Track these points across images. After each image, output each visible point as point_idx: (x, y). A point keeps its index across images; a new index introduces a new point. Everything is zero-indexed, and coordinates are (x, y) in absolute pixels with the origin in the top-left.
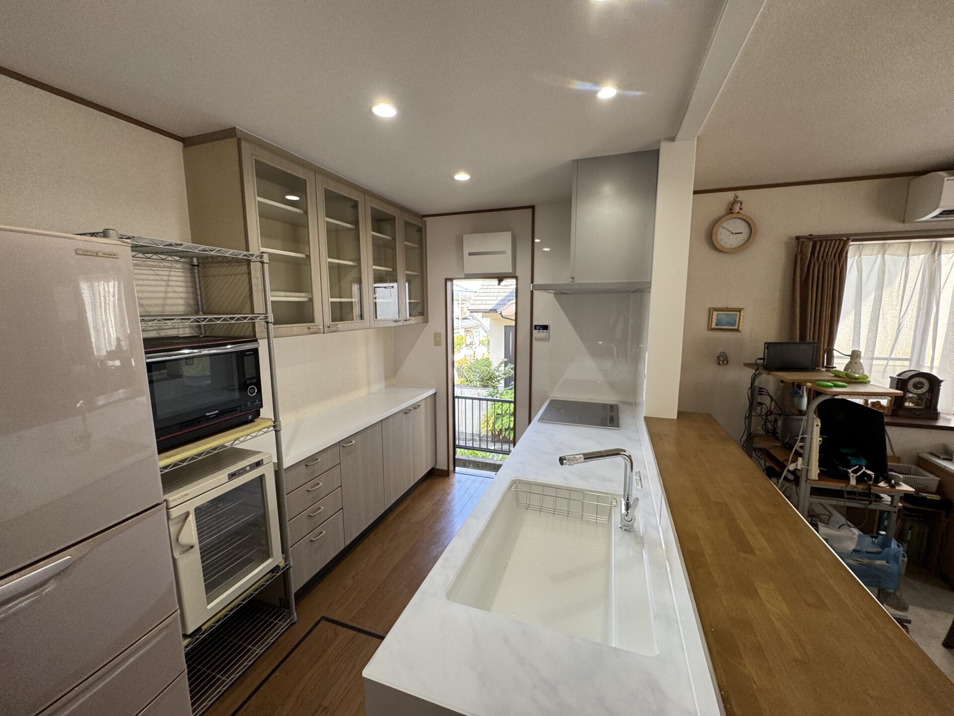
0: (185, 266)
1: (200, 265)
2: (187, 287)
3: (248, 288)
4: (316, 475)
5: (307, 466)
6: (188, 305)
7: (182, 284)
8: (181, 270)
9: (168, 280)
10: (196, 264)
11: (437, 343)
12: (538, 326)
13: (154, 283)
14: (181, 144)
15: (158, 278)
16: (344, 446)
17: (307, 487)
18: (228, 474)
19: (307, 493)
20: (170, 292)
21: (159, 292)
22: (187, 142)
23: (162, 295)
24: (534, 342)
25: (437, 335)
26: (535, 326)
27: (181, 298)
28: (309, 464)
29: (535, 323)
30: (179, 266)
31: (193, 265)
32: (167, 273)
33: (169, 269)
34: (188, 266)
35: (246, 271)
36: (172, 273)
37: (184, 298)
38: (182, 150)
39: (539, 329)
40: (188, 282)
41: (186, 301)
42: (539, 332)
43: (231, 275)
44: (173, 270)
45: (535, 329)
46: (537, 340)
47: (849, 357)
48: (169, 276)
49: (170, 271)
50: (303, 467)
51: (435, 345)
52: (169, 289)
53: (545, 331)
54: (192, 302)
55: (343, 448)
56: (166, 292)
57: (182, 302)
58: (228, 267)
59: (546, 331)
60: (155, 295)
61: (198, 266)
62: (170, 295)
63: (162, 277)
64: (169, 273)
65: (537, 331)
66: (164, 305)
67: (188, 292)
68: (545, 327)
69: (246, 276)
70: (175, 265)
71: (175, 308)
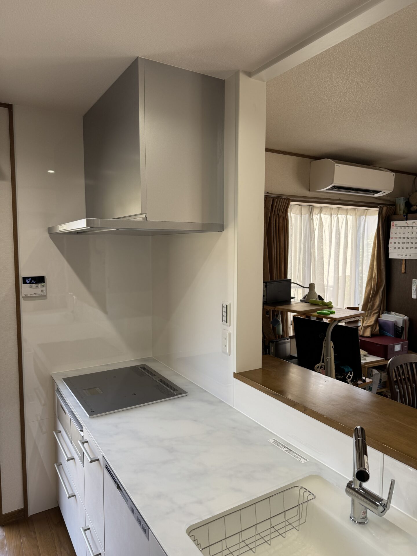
12: (28, 278)
26: (24, 279)
29: (23, 274)
39: (30, 283)
42: (31, 287)
45: (25, 282)
46: (26, 298)
47: (308, 289)
53: (40, 285)
59: (42, 284)
65: (27, 286)
68: (40, 280)
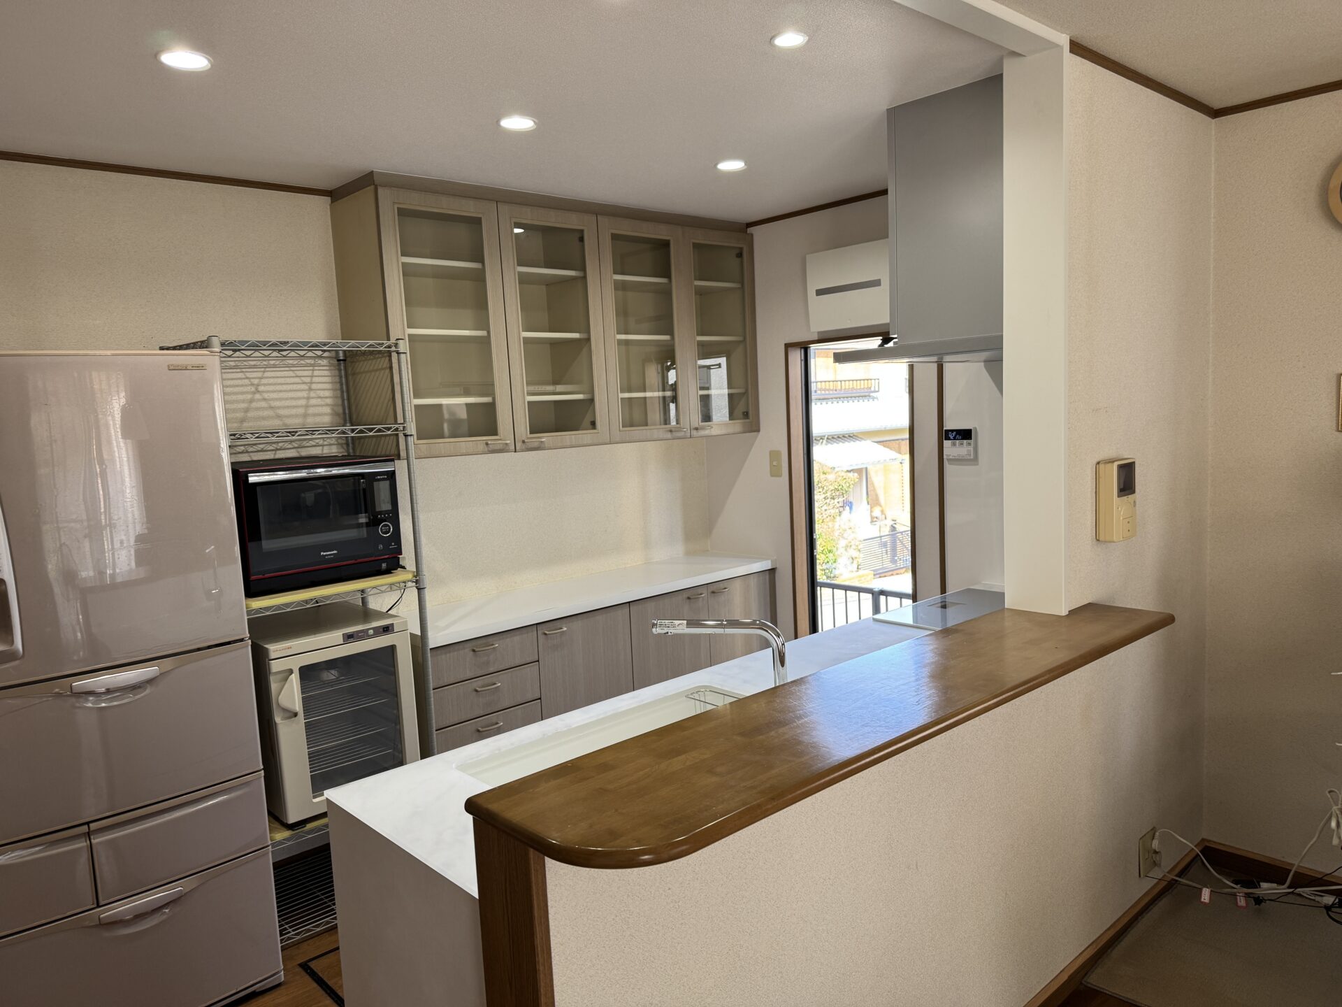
0: (331, 362)
1: (348, 359)
2: (334, 390)
3: (390, 388)
4: (492, 670)
5: (474, 651)
6: (335, 414)
7: (328, 386)
8: (327, 368)
9: (311, 383)
10: (341, 358)
11: (775, 473)
12: (952, 431)
13: (295, 387)
14: (329, 199)
15: (297, 380)
16: (545, 634)
17: (476, 684)
18: (343, 634)
19: (475, 693)
20: (313, 398)
21: (299, 398)
22: (333, 195)
23: (303, 402)
24: (947, 465)
25: (774, 455)
26: (947, 431)
27: (327, 405)
28: (477, 650)
29: (949, 425)
30: (325, 362)
31: (339, 360)
32: (309, 373)
33: (311, 368)
34: (335, 362)
35: (388, 365)
36: (316, 373)
37: (332, 405)
38: (329, 207)
39: (955, 439)
40: (335, 382)
41: (333, 410)
42: (954, 445)
43: (377, 370)
44: (316, 368)
45: (948, 437)
46: (952, 461)
48: (312, 376)
49: (313, 370)
50: (467, 652)
51: (772, 476)
52: (312, 394)
53: (966, 442)
54: (340, 410)
55: (544, 636)
56: (308, 398)
57: (328, 410)
58: (373, 359)
59: (969, 441)
60: (294, 403)
61: (344, 360)
62: (313, 402)
63: (303, 378)
64: (313, 373)
65: (950, 441)
66: (305, 416)
67: (336, 397)
68: (966, 434)
69: (388, 371)
70: (320, 362)
71: (318, 419)
